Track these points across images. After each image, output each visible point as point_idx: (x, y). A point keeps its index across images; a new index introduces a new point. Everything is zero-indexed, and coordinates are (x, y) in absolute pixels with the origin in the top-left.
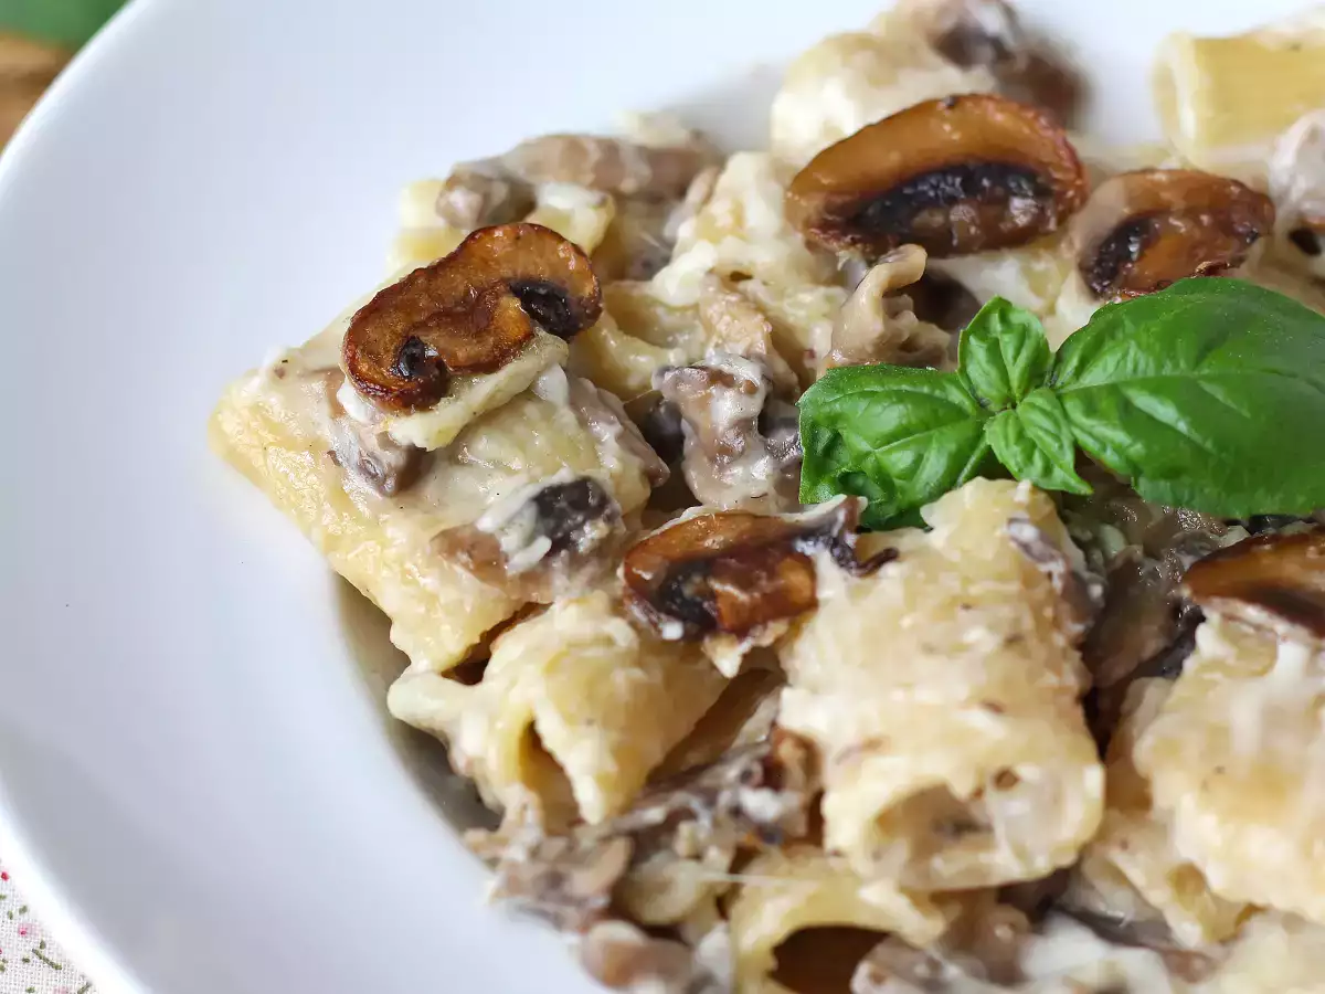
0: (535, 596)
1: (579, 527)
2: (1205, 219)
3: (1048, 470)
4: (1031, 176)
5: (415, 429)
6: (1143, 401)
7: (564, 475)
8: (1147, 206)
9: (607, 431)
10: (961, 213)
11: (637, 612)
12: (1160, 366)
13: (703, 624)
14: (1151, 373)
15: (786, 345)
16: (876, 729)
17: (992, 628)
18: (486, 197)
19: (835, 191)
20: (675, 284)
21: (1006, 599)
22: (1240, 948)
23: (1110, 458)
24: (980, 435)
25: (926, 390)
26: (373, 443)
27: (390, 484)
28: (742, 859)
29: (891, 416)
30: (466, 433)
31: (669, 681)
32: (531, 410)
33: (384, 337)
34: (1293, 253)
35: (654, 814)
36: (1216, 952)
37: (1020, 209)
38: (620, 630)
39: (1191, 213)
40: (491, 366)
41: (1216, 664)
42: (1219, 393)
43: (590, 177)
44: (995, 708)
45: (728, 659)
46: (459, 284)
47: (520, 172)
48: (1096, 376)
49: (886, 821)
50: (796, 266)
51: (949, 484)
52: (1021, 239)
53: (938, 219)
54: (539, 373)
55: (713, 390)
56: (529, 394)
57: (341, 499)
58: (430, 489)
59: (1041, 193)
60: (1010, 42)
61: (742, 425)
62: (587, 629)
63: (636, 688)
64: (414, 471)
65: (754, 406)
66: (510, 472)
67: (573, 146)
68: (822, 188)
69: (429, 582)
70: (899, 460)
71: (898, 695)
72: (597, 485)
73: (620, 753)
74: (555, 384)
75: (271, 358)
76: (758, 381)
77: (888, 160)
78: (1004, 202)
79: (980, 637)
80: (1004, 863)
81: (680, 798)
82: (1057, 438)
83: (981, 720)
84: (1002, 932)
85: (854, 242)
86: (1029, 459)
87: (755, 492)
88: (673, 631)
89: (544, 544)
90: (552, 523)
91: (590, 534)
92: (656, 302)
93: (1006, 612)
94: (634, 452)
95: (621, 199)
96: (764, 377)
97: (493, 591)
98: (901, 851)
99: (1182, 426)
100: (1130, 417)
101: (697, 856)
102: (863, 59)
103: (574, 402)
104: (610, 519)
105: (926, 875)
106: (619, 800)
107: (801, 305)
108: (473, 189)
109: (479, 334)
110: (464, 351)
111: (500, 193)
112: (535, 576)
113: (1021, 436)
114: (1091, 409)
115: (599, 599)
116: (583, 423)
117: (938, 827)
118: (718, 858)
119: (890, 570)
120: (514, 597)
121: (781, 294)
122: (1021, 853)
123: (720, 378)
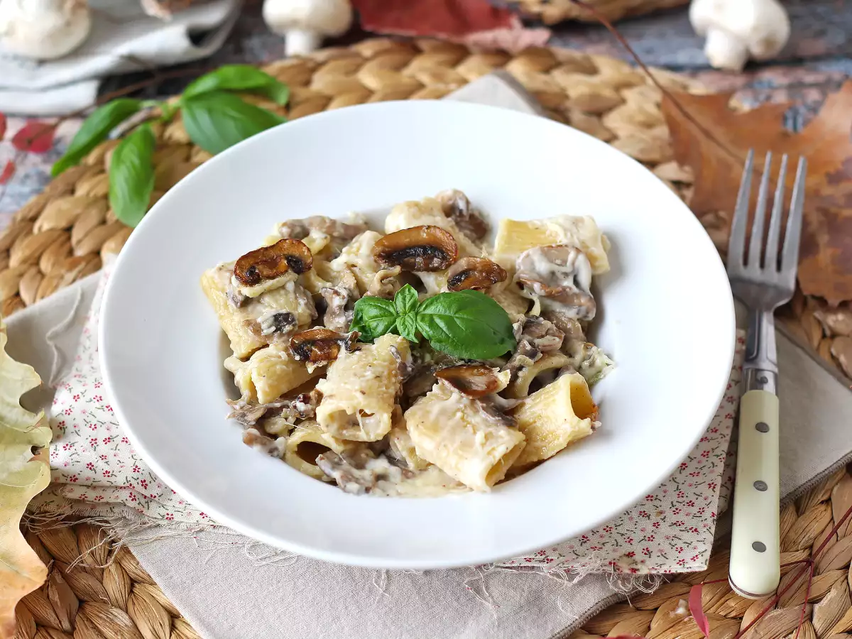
0: (268, 342)
1: (284, 326)
2: (484, 274)
3: (408, 334)
4: (442, 252)
5: (248, 291)
6: (438, 321)
7: (284, 311)
8: (471, 267)
9: (302, 302)
10: (419, 260)
11: (291, 351)
12: (445, 312)
13: (306, 358)
14: (443, 313)
15: (361, 288)
16: (334, 393)
17: (373, 373)
18: (292, 231)
19: (388, 247)
20: (337, 264)
21: (383, 366)
22: (425, 473)
23: (424, 334)
24: (395, 321)
25: (384, 306)
26: (237, 293)
27: (239, 304)
28: (298, 422)
29: (374, 312)
30: (262, 295)
31: (294, 371)
32: (282, 292)
33: (247, 264)
34: (516, 288)
35: (278, 405)
36: (417, 472)
37: (436, 262)
38: (284, 355)
39: (481, 272)
40: (273, 278)
41: (436, 395)
42: (458, 322)
43: (324, 230)
44: (363, 393)
45: (311, 368)
46: (272, 253)
47: (306, 224)
48: (429, 311)
49: (332, 417)
50: (370, 266)
51: (383, 333)
52: (435, 270)
53: (413, 260)
54: (287, 282)
55: (334, 296)
56: (283, 287)
57: (226, 306)
58: (250, 308)
59: (444, 258)
60: (465, 212)
61: (340, 307)
62: (274, 352)
63: (283, 371)
64: (246, 302)
65: (344, 303)
66: (272, 307)
67: (323, 220)
68: (384, 245)
69: (241, 333)
70: (373, 324)
71: (342, 385)
72: (293, 315)
73: (271, 386)
74: (290, 286)
75: (219, 265)
76: (346, 296)
77: (405, 240)
78: (432, 259)
79: (369, 374)
80: (362, 436)
81: (286, 402)
82: (412, 326)
83: (359, 395)
84: (363, 455)
85: (386, 262)
86: (405, 330)
87: (339, 326)
88: (297, 358)
89: (273, 328)
90: (277, 323)
91: (287, 328)
92: (330, 268)
93: (380, 369)
94: (309, 309)
95: (333, 238)
96: (348, 295)
97: (257, 338)
98: (335, 426)
99: (444, 329)
100: (432, 324)
101: (286, 419)
102: (413, 210)
103: (295, 292)
104: (294, 325)
105: (341, 434)
106: (269, 398)
107: (367, 277)
108: (289, 227)
109: (271, 268)
110: (266, 272)
111: (298, 230)
112: (269, 336)
113: (404, 323)
114: (423, 320)
115: (283, 346)
116: (296, 298)
117: (348, 423)
118: (292, 420)
119: (357, 353)
120: (263, 341)
121: (363, 273)
122: (367, 434)
123: (337, 293)
